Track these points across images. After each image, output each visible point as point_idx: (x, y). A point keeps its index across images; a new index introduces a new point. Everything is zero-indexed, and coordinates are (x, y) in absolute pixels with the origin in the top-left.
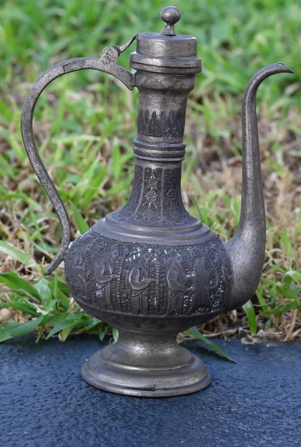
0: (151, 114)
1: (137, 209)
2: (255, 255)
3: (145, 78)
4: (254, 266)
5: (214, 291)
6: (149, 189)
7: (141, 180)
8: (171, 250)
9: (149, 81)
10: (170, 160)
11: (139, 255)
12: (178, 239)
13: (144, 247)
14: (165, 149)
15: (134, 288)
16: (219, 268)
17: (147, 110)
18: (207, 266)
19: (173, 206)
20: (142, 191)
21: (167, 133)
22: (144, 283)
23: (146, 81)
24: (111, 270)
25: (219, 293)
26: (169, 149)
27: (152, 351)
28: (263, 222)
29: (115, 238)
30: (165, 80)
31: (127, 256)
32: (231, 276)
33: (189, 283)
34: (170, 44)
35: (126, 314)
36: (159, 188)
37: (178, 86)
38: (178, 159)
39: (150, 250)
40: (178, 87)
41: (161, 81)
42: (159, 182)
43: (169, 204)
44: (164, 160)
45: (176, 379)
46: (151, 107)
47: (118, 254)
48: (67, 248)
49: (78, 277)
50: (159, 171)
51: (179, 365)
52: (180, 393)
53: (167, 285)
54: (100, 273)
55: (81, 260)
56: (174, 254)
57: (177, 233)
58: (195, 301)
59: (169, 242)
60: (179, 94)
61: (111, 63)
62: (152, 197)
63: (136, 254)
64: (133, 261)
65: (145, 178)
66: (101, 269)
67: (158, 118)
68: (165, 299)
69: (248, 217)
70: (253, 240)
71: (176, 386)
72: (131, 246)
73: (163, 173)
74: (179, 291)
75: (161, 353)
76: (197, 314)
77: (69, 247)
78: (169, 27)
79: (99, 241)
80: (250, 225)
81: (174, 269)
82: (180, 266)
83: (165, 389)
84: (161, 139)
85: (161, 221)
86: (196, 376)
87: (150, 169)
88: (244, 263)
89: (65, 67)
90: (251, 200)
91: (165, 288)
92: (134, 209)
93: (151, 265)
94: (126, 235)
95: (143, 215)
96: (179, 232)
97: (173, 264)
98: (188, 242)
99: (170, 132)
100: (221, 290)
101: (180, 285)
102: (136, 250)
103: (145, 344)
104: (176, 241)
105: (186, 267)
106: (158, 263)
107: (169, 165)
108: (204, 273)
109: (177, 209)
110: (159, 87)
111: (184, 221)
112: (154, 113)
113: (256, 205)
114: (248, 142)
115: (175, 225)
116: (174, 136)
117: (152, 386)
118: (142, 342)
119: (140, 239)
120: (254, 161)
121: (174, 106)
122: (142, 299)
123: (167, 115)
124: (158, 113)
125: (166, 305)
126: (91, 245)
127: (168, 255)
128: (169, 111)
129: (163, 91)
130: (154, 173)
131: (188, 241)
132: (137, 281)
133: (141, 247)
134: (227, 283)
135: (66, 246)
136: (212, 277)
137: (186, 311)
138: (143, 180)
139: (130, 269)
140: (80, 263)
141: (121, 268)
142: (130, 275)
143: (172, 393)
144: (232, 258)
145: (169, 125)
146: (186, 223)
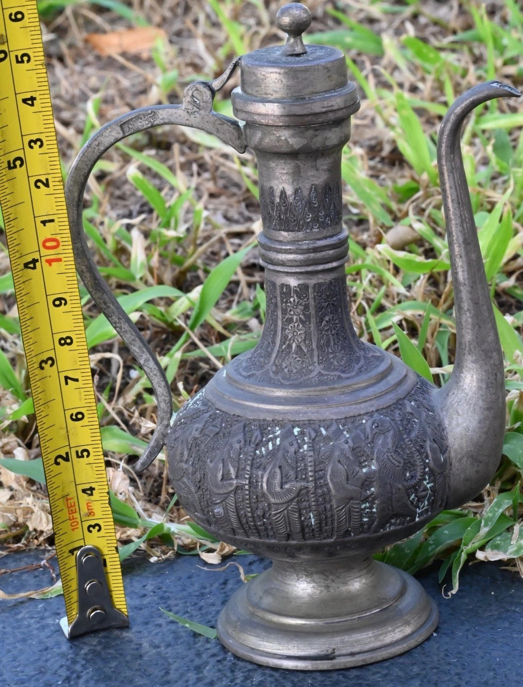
0: (277, 193)
1: (274, 355)
2: (487, 412)
3: (259, 134)
4: (486, 433)
5: (415, 488)
6: (290, 321)
7: (276, 305)
8: (333, 428)
9: (267, 140)
10: (321, 267)
11: (278, 441)
12: (343, 404)
13: (287, 426)
14: (308, 251)
15: (273, 500)
16: (422, 447)
17: (271, 188)
18: (398, 446)
19: (335, 344)
20: (280, 323)
21: (308, 223)
22: (289, 491)
23: (261, 139)
24: (232, 472)
25: (426, 489)
26: (315, 250)
27: (327, 587)
28: (495, 354)
29: (238, 412)
30: (293, 136)
31: (258, 446)
32: (446, 455)
33: (366, 482)
34: (292, 74)
35: (267, 541)
36: (308, 317)
37: (317, 142)
38: (335, 264)
39: (296, 431)
40: (318, 145)
41: (287, 138)
42: (307, 307)
43: (328, 341)
44: (310, 269)
45: (370, 634)
46: (276, 182)
47: (243, 442)
48: (168, 425)
49: (184, 483)
50: (304, 288)
51: (376, 607)
52: (379, 658)
53: (329, 490)
54: (216, 477)
55: (186, 453)
56: (338, 433)
57: (343, 393)
58: (381, 510)
59: (328, 413)
60: (323, 155)
61: (202, 112)
62: (296, 333)
63: (273, 439)
64: (269, 453)
65: (282, 302)
66: (216, 469)
67: (291, 199)
68: (329, 514)
69: (467, 349)
70: (480, 388)
71: (372, 645)
72: (264, 427)
73: (310, 290)
74: (352, 499)
75: (344, 589)
76: (389, 529)
77: (172, 422)
78: (292, 40)
79: (214, 417)
80: (474, 362)
81: (339, 461)
82: (349, 454)
83: (352, 654)
84: (300, 235)
85: (315, 373)
86: (407, 623)
87: (288, 286)
88: (467, 429)
89: (123, 126)
90: (470, 320)
91: (325, 497)
92: (269, 355)
93: (299, 458)
94: (256, 405)
95: (284, 365)
96: (347, 390)
97: (337, 453)
98: (363, 408)
99: (315, 220)
100: (428, 483)
101: (350, 487)
102: (274, 433)
103: (315, 576)
104: (342, 409)
105: (359, 456)
106: (311, 453)
107: (320, 276)
108: (393, 461)
109: (343, 348)
110: (284, 149)
111: (357, 367)
112: (283, 193)
113: (480, 327)
114: (453, 222)
115: (339, 377)
116: (323, 226)
117: (330, 651)
118: (309, 574)
119: (278, 412)
120: (467, 254)
121: (317, 177)
122: (288, 517)
123: (306, 193)
124: (289, 191)
125: (332, 523)
126: (200, 426)
127: (327, 438)
128: (308, 186)
129: (293, 155)
130: (296, 292)
131: (362, 405)
132: (278, 489)
133: (282, 427)
134: (437, 470)
135: (165, 422)
136: (409, 465)
137: (369, 528)
138: (279, 304)
139: (264, 469)
140: (186, 457)
141: (248, 468)
142: (265, 480)
143: (364, 660)
144: (446, 422)
145: (312, 209)
146: (360, 372)
